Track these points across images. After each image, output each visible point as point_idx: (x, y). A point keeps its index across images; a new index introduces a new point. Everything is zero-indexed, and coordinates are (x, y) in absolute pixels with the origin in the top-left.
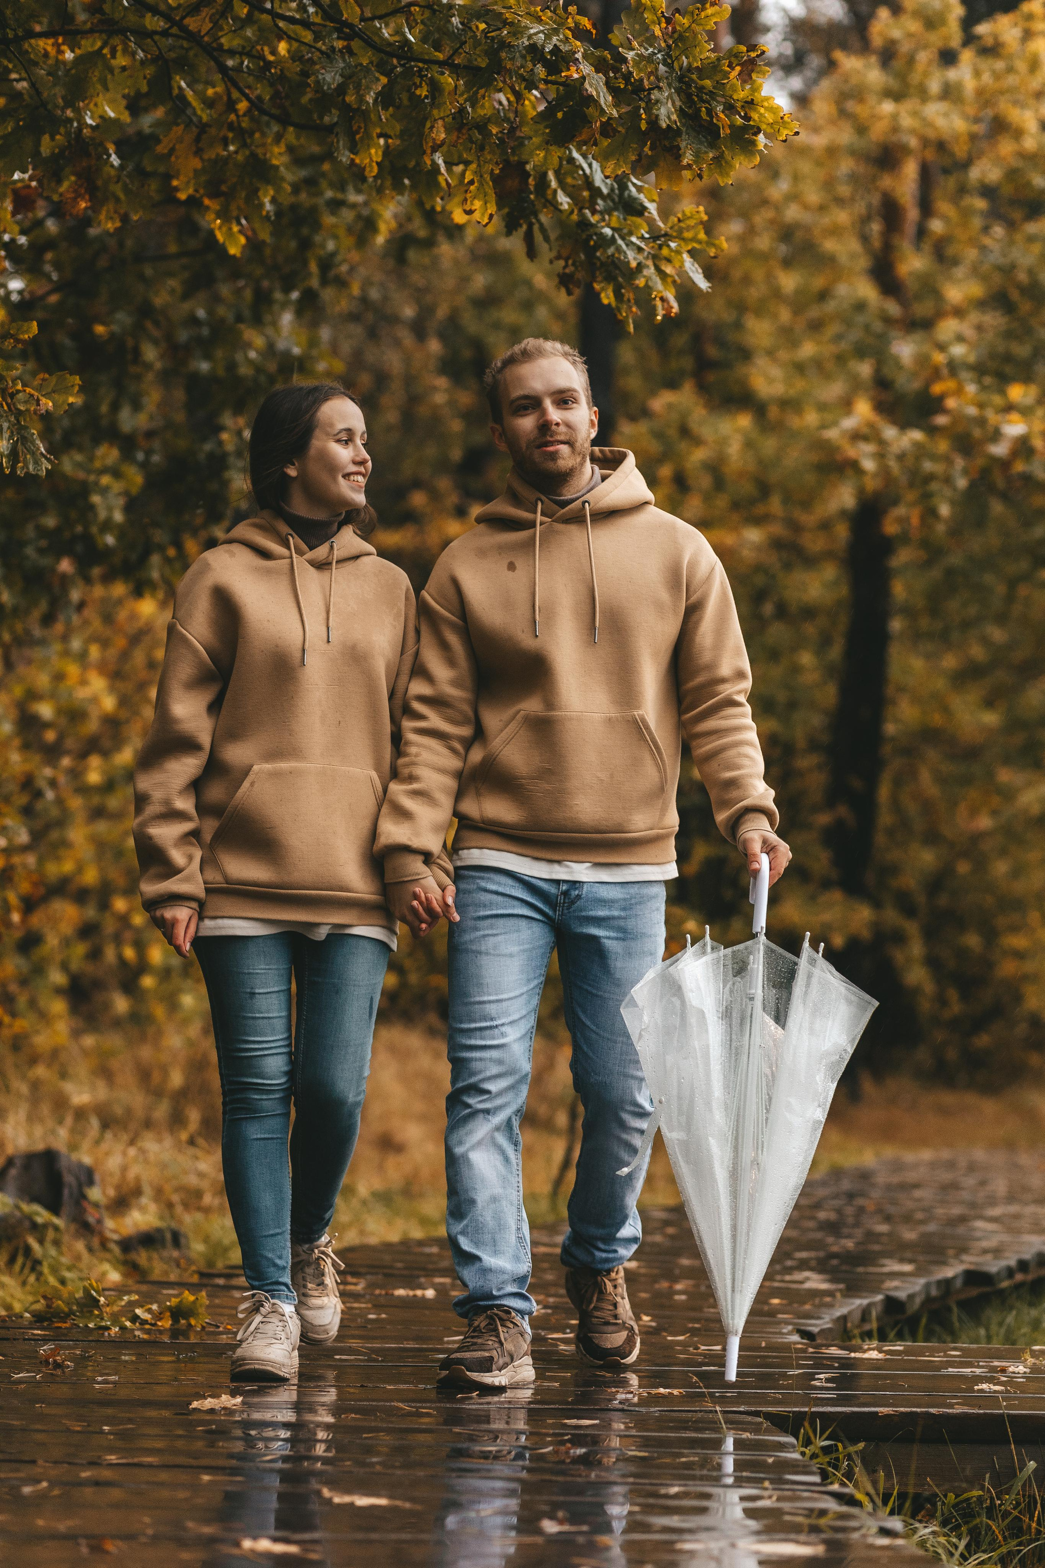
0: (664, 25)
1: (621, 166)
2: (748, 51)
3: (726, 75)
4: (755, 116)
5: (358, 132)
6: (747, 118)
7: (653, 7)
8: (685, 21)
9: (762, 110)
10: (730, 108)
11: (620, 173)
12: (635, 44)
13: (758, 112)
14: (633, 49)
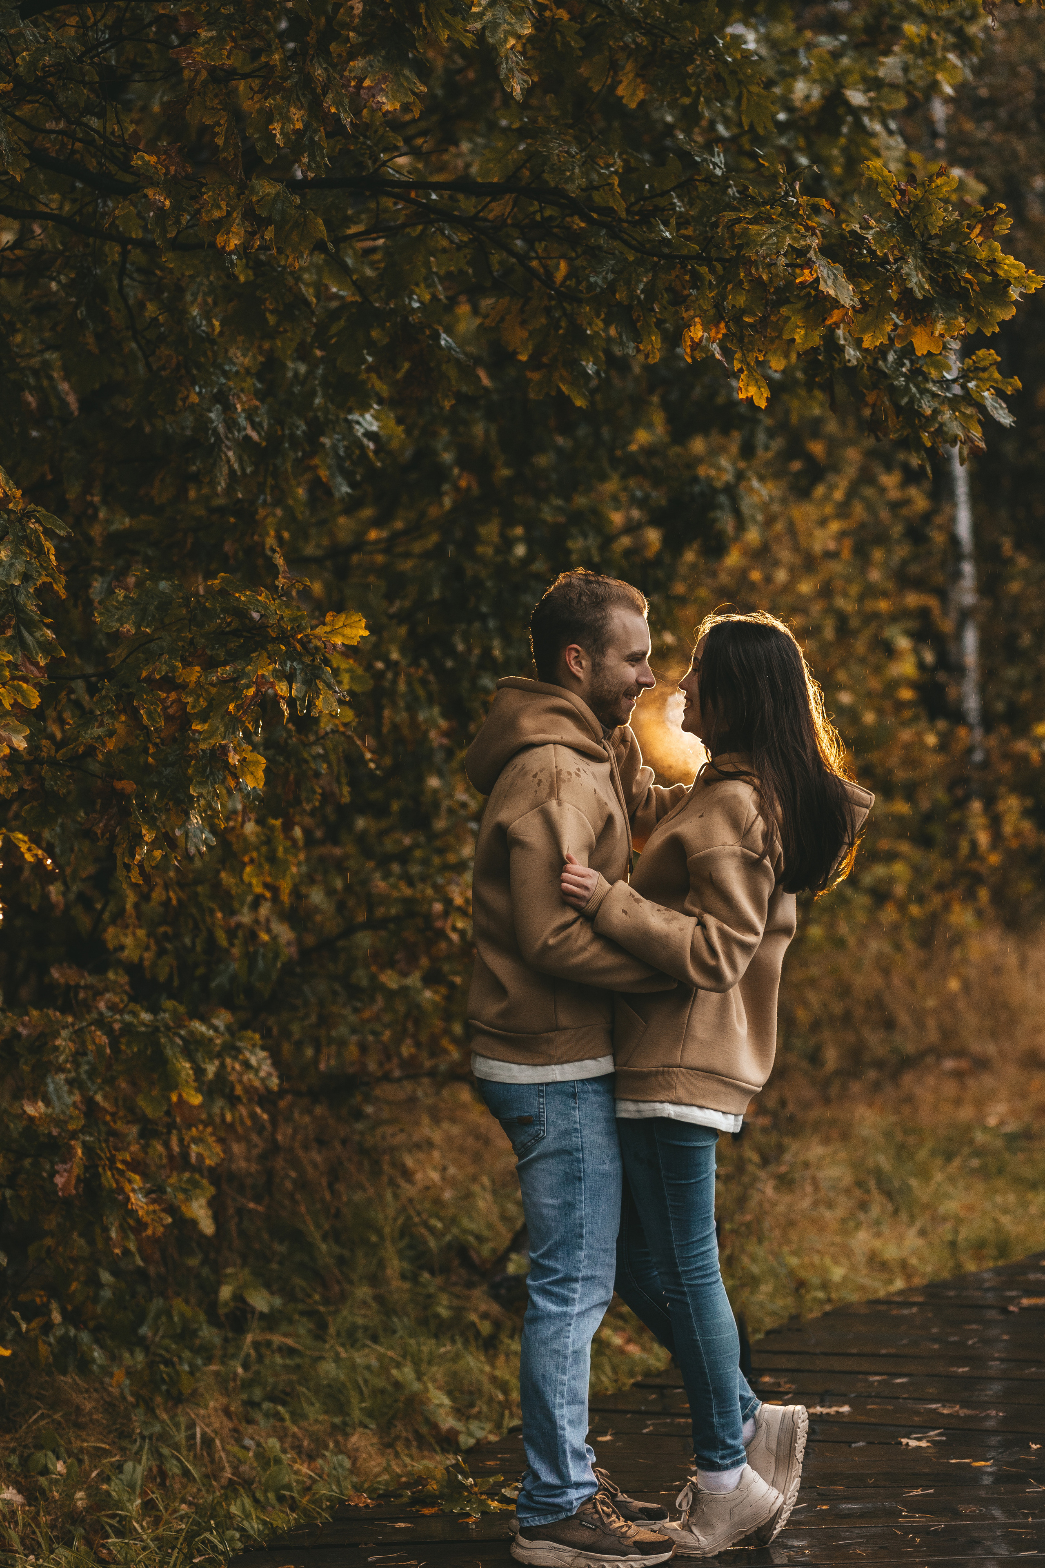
0: (899, 197)
1: (878, 338)
2: (985, 210)
3: (967, 236)
4: (1001, 273)
5: (638, 320)
6: (994, 275)
7: (885, 182)
8: (918, 192)
9: (1006, 267)
10: (975, 268)
11: (878, 344)
12: (872, 222)
13: (1003, 269)
14: (872, 228)
